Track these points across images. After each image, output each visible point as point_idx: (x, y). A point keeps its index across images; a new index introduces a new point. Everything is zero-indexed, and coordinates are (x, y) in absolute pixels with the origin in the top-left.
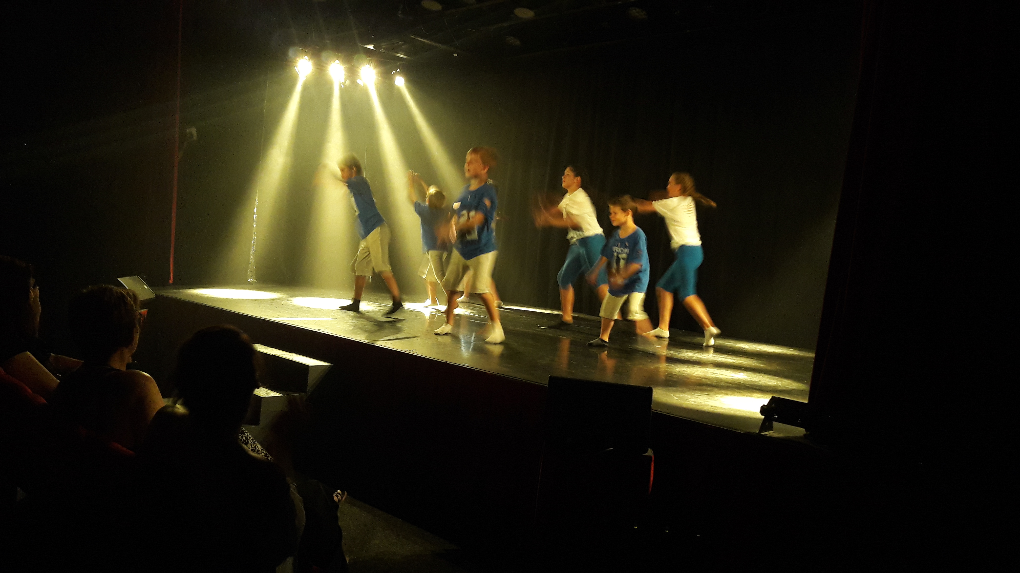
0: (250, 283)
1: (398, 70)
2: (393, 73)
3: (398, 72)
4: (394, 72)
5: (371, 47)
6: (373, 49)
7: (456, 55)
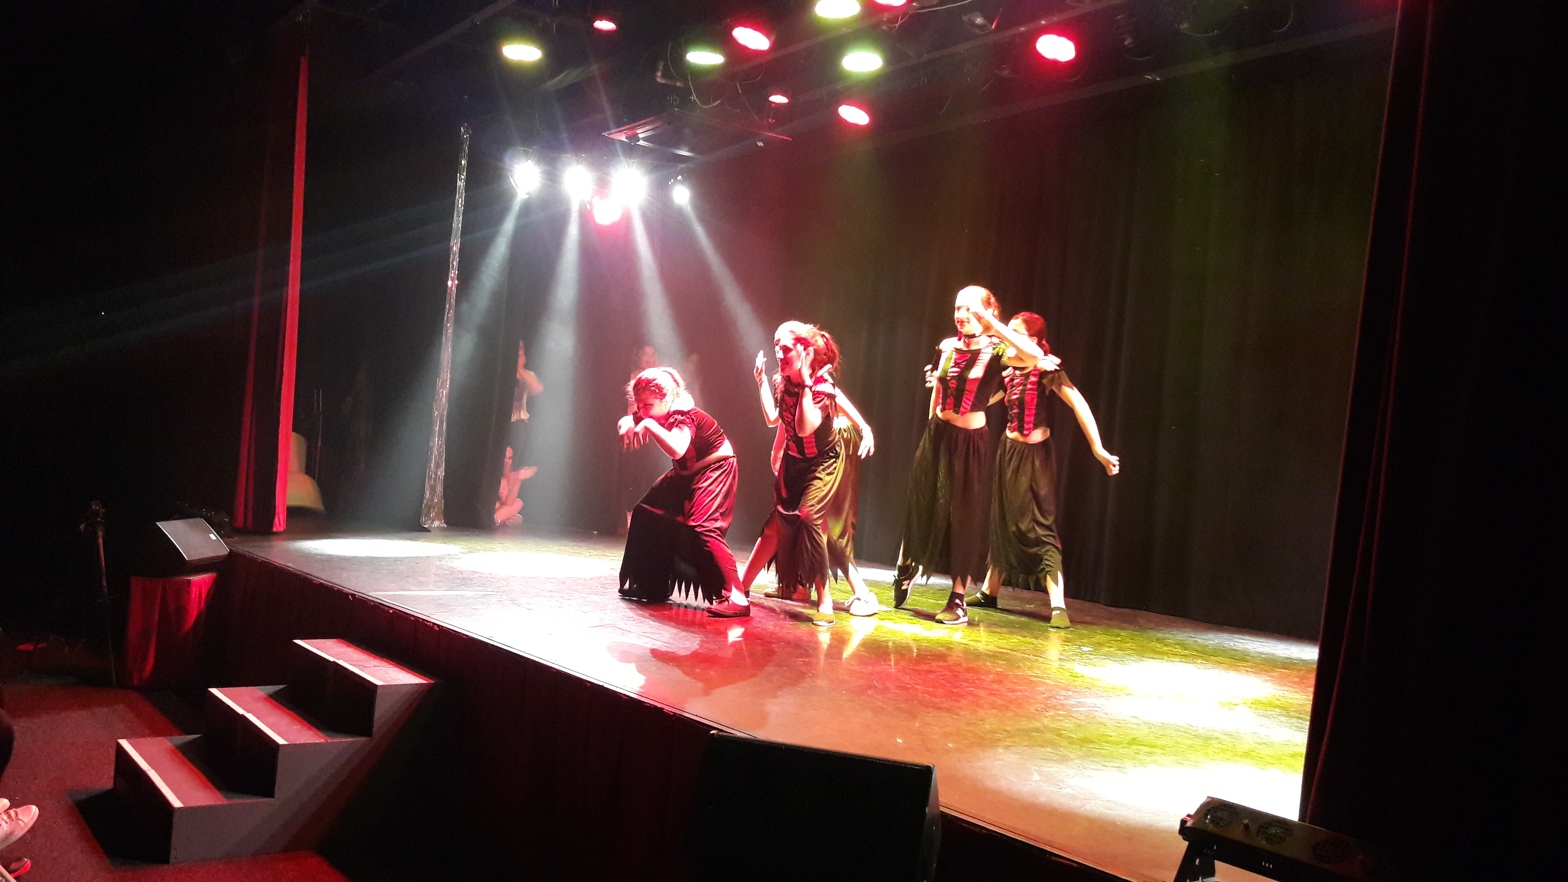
1: (679, 178)
2: (670, 183)
3: (680, 180)
4: (672, 180)
6: (625, 140)
7: (760, 144)
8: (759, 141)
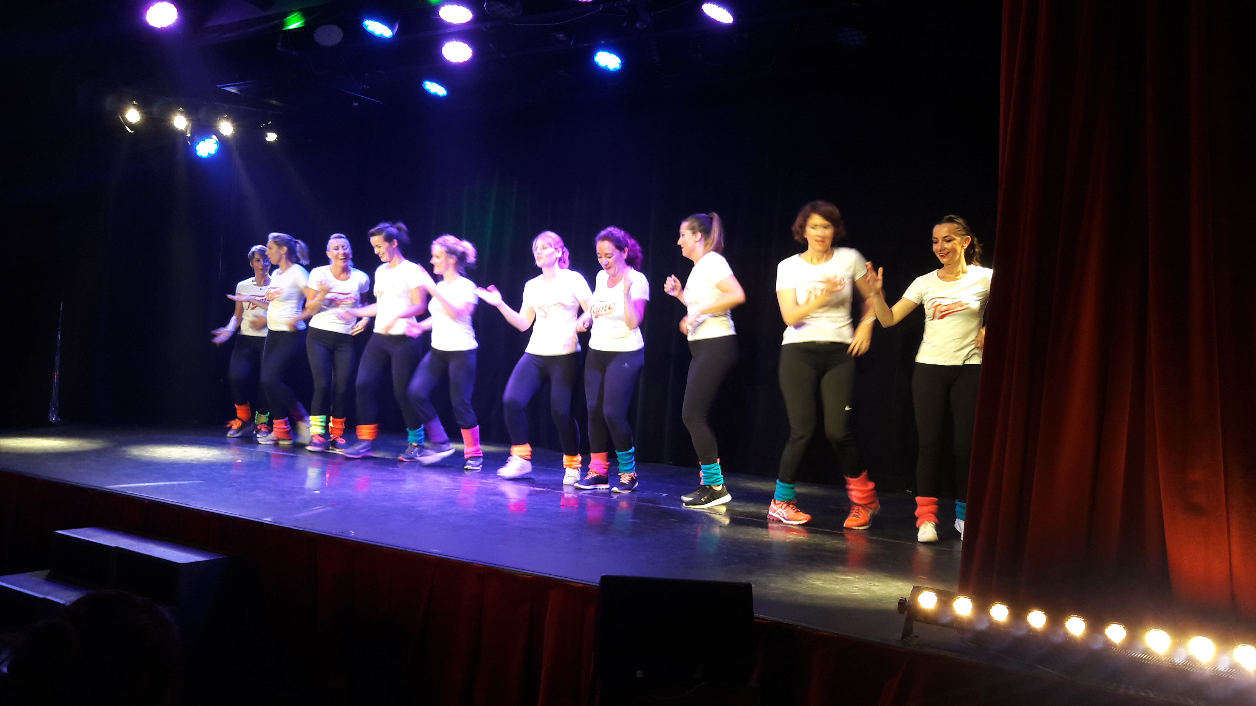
0: (52, 425)
1: (270, 123)
4: (264, 125)
5: (233, 91)
6: (238, 93)
7: (356, 104)
8: (356, 102)
